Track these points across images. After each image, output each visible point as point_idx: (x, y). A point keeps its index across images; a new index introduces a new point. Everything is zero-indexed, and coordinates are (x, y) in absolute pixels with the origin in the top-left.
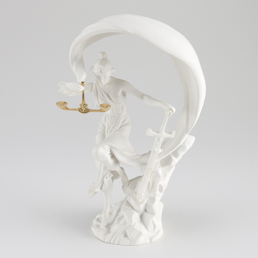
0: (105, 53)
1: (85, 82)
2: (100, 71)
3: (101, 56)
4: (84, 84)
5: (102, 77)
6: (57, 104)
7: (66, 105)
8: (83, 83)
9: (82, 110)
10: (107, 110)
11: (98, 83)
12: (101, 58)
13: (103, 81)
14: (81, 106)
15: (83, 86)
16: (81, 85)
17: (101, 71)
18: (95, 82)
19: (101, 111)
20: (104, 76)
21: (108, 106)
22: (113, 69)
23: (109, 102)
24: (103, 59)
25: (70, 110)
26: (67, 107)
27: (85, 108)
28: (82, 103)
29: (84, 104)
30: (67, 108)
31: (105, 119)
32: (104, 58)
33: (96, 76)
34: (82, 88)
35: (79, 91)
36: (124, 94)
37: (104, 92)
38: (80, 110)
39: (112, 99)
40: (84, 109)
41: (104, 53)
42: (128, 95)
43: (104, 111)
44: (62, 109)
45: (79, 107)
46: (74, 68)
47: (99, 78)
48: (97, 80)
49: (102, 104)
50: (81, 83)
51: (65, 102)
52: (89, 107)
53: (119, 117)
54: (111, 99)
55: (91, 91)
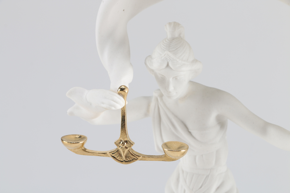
0: (179, 24)
1: (127, 88)
2: (165, 65)
3: (168, 32)
4: (126, 92)
5: (171, 79)
6: (62, 139)
7: (83, 144)
8: (122, 90)
9: (120, 155)
10: (179, 155)
11: (161, 96)
12: (169, 36)
13: (171, 88)
14: (117, 145)
15: (123, 96)
16: (118, 96)
17: (168, 65)
18: (155, 95)
19: (164, 158)
20: (176, 78)
21: (181, 147)
22: (195, 61)
23: (186, 138)
24: (173, 39)
25: (93, 153)
26: (86, 146)
27: (126, 151)
28: (121, 139)
29: (126, 142)
30: (85, 150)
31: (178, 179)
32: (177, 35)
33: (156, 77)
34: (120, 103)
35: (113, 108)
36: (222, 123)
37: (176, 116)
38: (116, 155)
39: (194, 133)
40: (124, 152)
41: (175, 25)
42: (230, 124)
43: (173, 158)
44: (74, 152)
45: (114, 148)
46: (105, 58)
47: (163, 81)
48: (159, 90)
49: (168, 143)
50: (119, 90)
51: (80, 137)
52: (136, 148)
53: (208, 176)
54: (190, 133)
55: (146, 114)
